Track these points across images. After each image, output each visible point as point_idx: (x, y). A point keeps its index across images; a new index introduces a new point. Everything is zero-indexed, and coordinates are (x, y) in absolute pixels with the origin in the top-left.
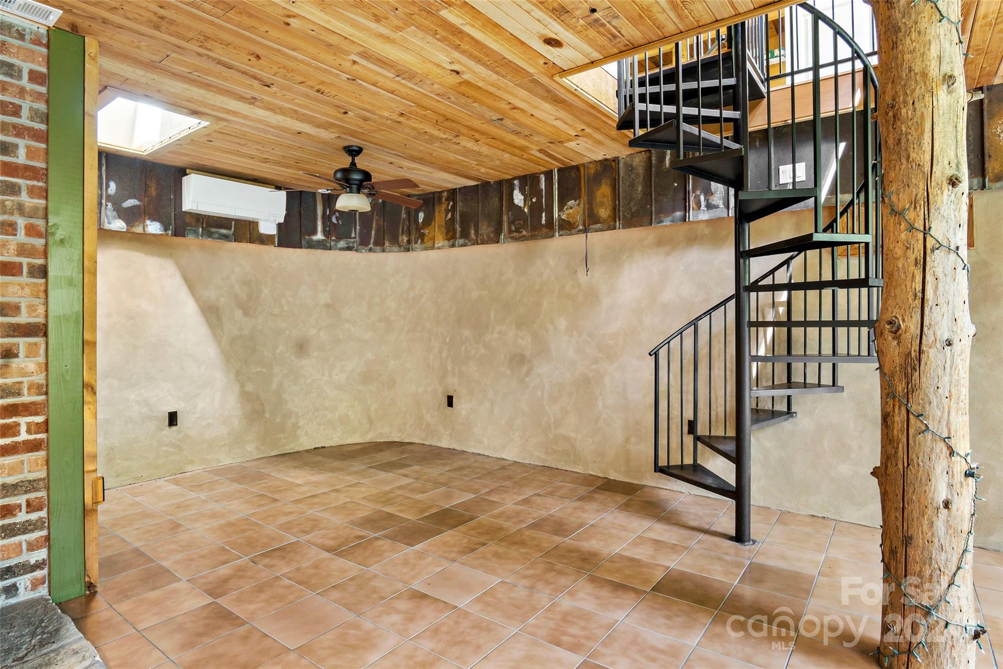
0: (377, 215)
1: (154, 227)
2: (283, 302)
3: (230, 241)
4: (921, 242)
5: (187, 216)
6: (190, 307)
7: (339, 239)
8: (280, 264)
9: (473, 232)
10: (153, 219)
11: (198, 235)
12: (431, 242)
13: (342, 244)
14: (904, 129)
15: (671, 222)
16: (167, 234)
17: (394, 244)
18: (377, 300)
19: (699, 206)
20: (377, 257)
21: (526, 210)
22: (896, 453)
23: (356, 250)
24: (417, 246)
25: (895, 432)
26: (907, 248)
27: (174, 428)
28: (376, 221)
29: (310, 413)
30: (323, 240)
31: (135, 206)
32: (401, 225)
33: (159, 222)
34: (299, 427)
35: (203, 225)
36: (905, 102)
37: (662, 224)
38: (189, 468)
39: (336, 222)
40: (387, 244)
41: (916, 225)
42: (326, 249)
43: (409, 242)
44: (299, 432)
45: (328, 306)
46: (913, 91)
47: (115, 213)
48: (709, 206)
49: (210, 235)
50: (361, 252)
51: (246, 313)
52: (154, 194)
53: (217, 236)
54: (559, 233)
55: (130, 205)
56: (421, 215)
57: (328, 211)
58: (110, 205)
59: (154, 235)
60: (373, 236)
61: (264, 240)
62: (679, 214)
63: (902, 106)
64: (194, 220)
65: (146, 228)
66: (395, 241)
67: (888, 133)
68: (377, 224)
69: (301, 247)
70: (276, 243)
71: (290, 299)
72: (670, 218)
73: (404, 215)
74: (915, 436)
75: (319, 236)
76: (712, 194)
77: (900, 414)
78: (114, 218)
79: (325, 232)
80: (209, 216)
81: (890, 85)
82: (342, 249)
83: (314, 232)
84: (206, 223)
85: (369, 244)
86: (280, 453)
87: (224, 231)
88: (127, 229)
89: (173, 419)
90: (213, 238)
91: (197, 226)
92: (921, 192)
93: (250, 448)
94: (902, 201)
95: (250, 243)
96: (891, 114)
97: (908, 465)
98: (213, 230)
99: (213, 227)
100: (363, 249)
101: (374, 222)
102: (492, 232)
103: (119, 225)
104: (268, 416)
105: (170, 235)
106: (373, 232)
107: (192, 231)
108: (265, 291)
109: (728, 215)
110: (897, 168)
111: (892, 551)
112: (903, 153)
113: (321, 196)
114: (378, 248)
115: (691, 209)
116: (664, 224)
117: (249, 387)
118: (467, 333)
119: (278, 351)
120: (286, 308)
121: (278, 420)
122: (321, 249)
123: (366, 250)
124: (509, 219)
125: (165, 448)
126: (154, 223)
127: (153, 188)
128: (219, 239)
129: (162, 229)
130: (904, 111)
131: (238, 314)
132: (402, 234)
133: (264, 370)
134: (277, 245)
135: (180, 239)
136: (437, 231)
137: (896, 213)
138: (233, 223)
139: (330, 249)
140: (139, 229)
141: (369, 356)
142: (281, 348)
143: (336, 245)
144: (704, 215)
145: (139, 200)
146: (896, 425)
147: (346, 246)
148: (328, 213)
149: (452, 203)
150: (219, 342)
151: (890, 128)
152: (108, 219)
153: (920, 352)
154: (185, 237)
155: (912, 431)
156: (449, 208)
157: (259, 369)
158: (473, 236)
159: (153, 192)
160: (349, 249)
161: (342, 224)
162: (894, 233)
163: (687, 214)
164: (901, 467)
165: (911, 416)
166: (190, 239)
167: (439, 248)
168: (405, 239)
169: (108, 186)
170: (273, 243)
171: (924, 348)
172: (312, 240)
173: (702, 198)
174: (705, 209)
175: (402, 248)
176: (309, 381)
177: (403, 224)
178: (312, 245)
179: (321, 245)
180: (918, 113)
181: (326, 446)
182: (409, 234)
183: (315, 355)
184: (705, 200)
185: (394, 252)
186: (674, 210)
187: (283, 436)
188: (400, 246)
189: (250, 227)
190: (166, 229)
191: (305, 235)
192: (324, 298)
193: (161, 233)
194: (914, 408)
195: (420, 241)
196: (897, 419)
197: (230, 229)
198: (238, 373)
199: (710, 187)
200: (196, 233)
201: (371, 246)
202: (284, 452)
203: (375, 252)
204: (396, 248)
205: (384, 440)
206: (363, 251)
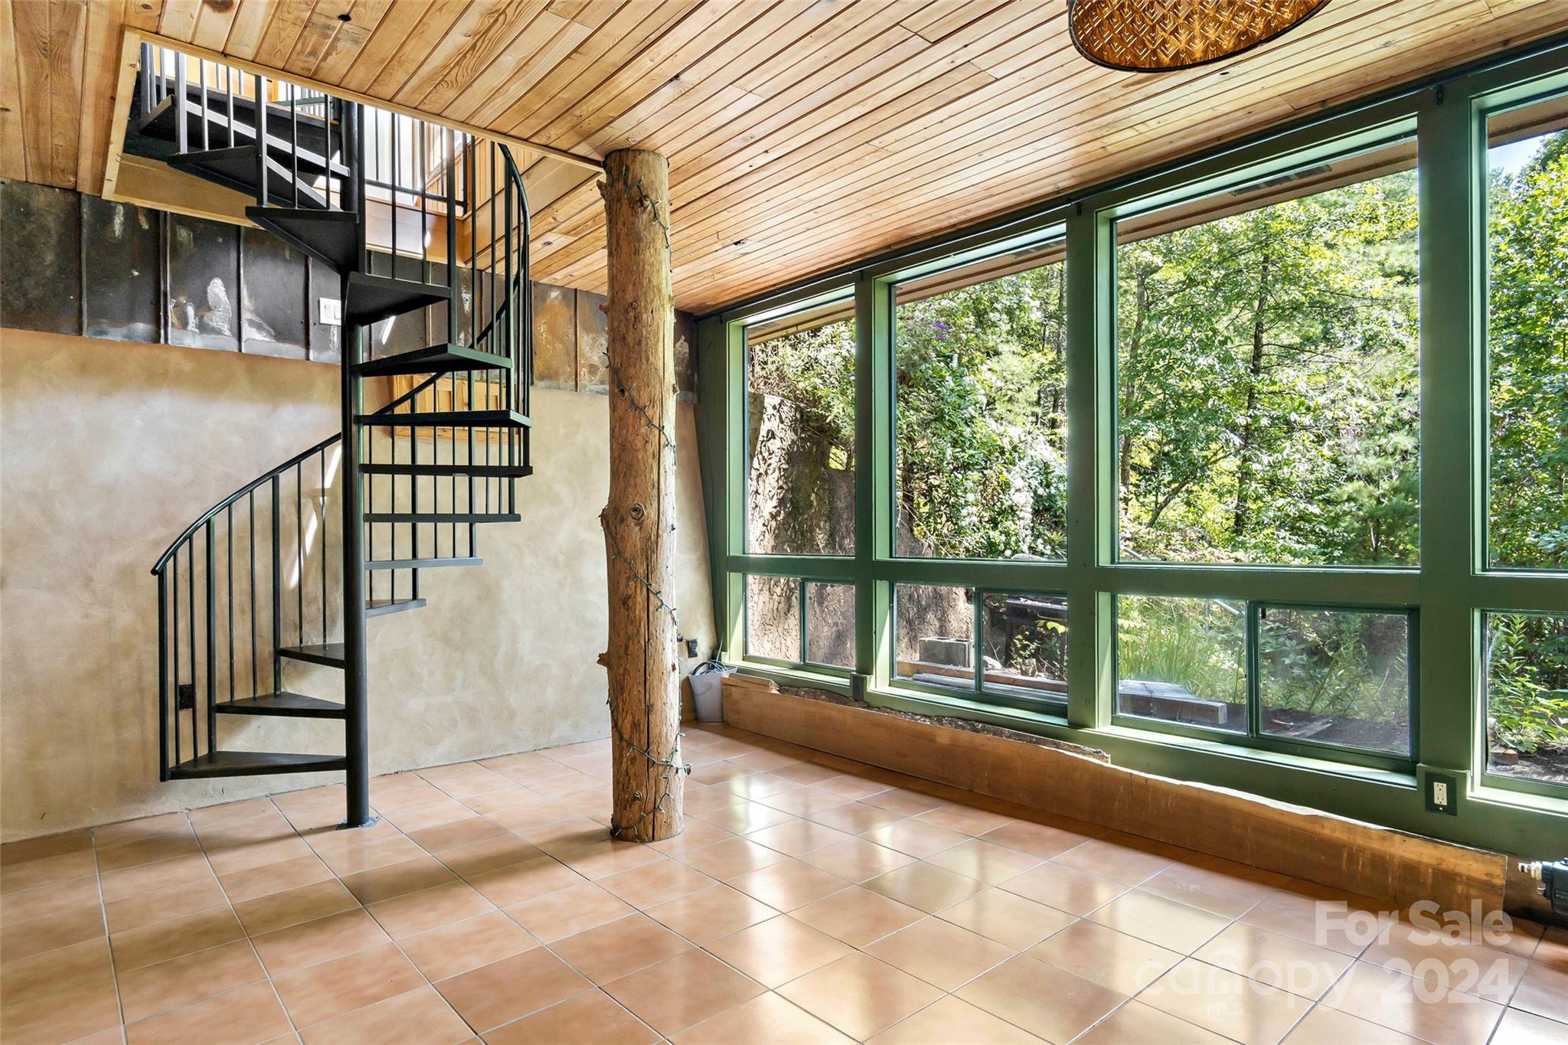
4: (657, 437)
14: (644, 332)
15: (125, 337)
19: (184, 324)
22: (638, 631)
25: (637, 612)
26: (647, 442)
36: (646, 309)
37: (104, 337)
41: (654, 423)
46: (652, 301)
48: (203, 328)
62: (142, 327)
63: (643, 311)
67: (628, 330)
72: (124, 330)
74: (653, 612)
76: (210, 309)
77: (641, 593)
81: (631, 286)
92: (658, 393)
94: (644, 400)
96: (632, 314)
97: (649, 640)
109: (240, 350)
110: (638, 366)
111: (635, 725)
112: (643, 354)
115: (170, 324)
116: (109, 338)
130: (644, 316)
137: (637, 407)
144: (193, 340)
146: (638, 605)
151: (631, 327)
153: (658, 535)
155: (651, 609)
162: (634, 427)
163: (162, 332)
164: (643, 643)
165: (651, 595)
171: (660, 532)
173: (191, 311)
174: (197, 331)
180: (656, 323)
184: (196, 315)
186: (131, 318)
194: (654, 587)
196: (639, 599)
199: (206, 297)
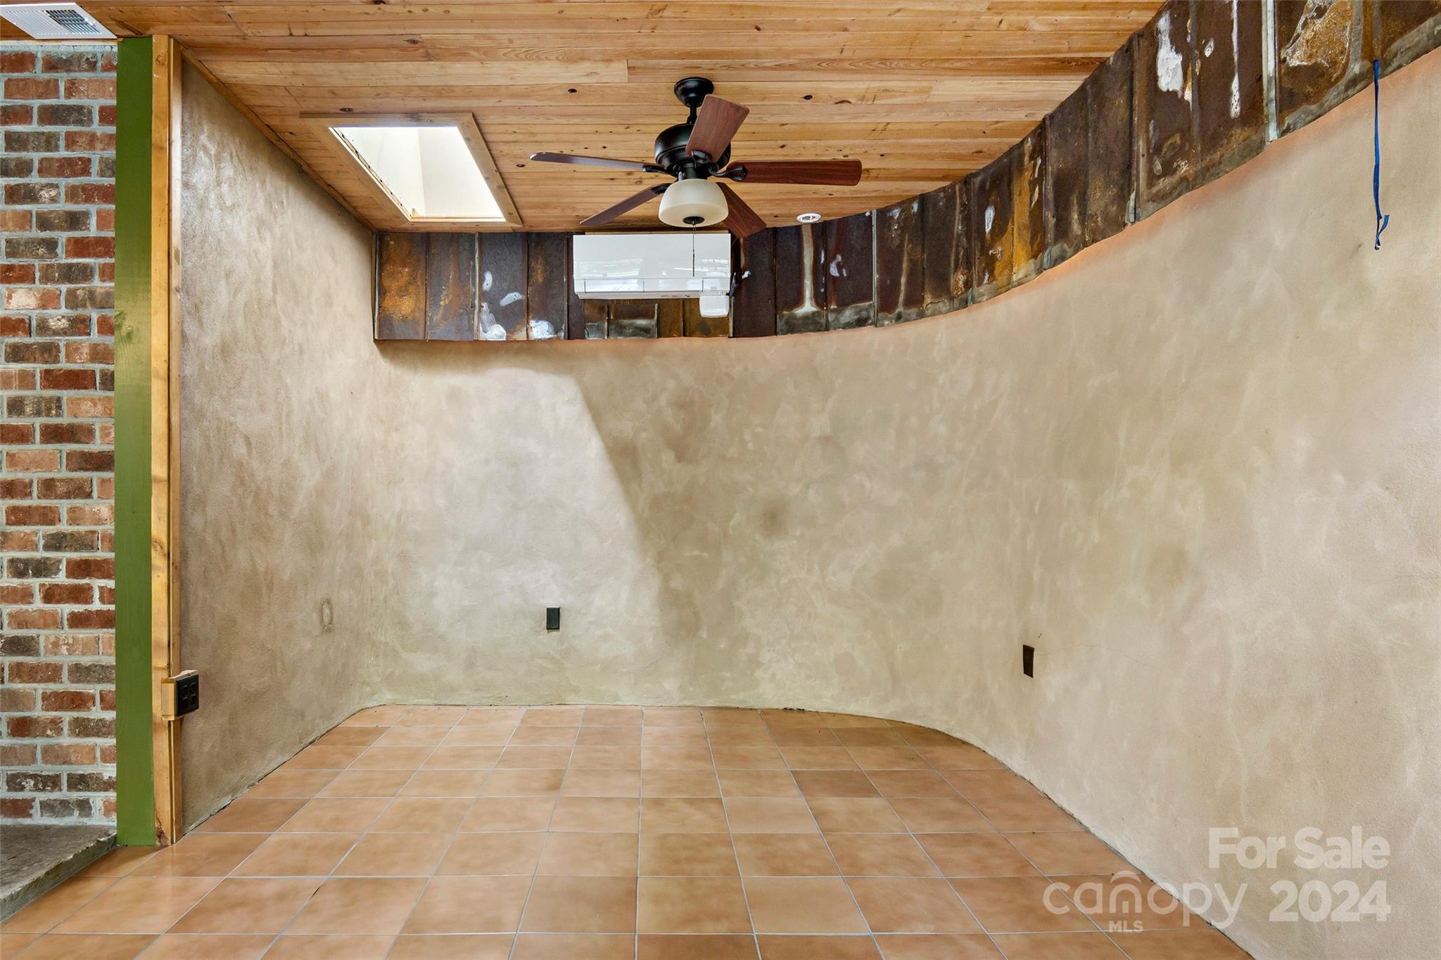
0: (910, 242)
1: (540, 330)
2: (747, 437)
3: (652, 337)
5: (587, 305)
6: (594, 447)
7: (843, 305)
8: (746, 369)
9: (1076, 217)
10: (539, 318)
11: (603, 333)
12: (1006, 272)
13: (849, 314)
16: (558, 338)
17: (940, 296)
18: (914, 421)
20: (913, 331)
21: (1188, 96)
23: (875, 324)
24: (982, 289)
27: (554, 633)
28: (909, 254)
29: (784, 642)
30: (814, 313)
31: (516, 303)
32: (954, 250)
33: (547, 320)
34: (759, 664)
35: (609, 316)
38: (570, 698)
39: (837, 275)
40: (928, 299)
42: (819, 330)
43: (968, 285)
44: (759, 673)
45: (825, 440)
47: (492, 316)
49: (621, 331)
50: (882, 325)
51: (680, 457)
52: (540, 280)
53: (631, 331)
54: (1280, 123)
55: (509, 302)
56: (990, 214)
57: (823, 255)
58: (485, 305)
59: (540, 340)
60: (903, 288)
61: (710, 328)
64: (597, 310)
65: (529, 331)
66: (942, 289)
68: (910, 261)
69: (776, 334)
70: (731, 331)
71: (760, 430)
73: (959, 227)
75: (808, 307)
78: (491, 323)
79: (820, 299)
80: (619, 301)
82: (848, 326)
83: (799, 301)
84: (615, 313)
85: (895, 305)
86: (720, 705)
87: (642, 322)
88: (507, 337)
89: (553, 618)
90: (625, 336)
91: (601, 319)
93: (670, 685)
95: (684, 335)
98: (626, 322)
99: (624, 318)
100: (886, 318)
101: (905, 258)
102: (1112, 203)
103: (496, 332)
104: (705, 635)
105: (562, 337)
106: (903, 280)
107: (594, 329)
108: (717, 419)
113: (810, 230)
114: (913, 311)
117: (677, 583)
118: (1071, 488)
119: (732, 523)
120: (750, 446)
121: (722, 646)
122: (811, 331)
123: (891, 320)
124: (1148, 142)
125: (540, 662)
126: (540, 322)
127: (539, 272)
128: (635, 335)
129: (551, 330)
131: (668, 457)
132: (956, 270)
133: (706, 555)
134: (732, 336)
135: (577, 344)
136: (1015, 246)
138: (656, 305)
139: (827, 329)
140: (521, 336)
141: (895, 540)
142: (737, 518)
143: (837, 319)
145: (521, 293)
147: (856, 317)
148: (823, 259)
149: (1039, 162)
150: (633, 506)
152: (484, 327)
154: (584, 338)
156: (1036, 176)
157: (696, 553)
158: (1076, 228)
159: (539, 277)
160: (861, 322)
161: (849, 277)
166: (592, 340)
167: (1020, 283)
168: (961, 278)
169: (482, 279)
170: (725, 332)
172: (794, 317)
175: (956, 301)
176: (784, 581)
177: (957, 246)
178: (794, 327)
179: (813, 324)
181: (807, 709)
182: (969, 265)
183: (798, 533)
185: (940, 313)
187: (729, 675)
188: (952, 299)
189: (684, 309)
190: (556, 331)
191: (783, 309)
192: (820, 424)
193: (550, 336)
195: (987, 276)
197: (652, 317)
198: (660, 557)
200: (599, 330)
201: (900, 309)
202: (728, 705)
203: (907, 320)
204: (943, 305)
205: (919, 723)
206: (886, 322)
